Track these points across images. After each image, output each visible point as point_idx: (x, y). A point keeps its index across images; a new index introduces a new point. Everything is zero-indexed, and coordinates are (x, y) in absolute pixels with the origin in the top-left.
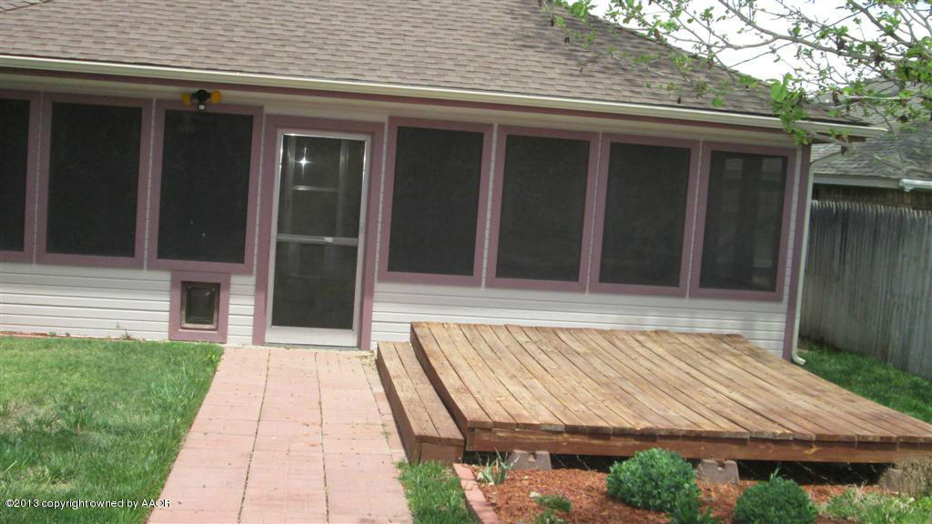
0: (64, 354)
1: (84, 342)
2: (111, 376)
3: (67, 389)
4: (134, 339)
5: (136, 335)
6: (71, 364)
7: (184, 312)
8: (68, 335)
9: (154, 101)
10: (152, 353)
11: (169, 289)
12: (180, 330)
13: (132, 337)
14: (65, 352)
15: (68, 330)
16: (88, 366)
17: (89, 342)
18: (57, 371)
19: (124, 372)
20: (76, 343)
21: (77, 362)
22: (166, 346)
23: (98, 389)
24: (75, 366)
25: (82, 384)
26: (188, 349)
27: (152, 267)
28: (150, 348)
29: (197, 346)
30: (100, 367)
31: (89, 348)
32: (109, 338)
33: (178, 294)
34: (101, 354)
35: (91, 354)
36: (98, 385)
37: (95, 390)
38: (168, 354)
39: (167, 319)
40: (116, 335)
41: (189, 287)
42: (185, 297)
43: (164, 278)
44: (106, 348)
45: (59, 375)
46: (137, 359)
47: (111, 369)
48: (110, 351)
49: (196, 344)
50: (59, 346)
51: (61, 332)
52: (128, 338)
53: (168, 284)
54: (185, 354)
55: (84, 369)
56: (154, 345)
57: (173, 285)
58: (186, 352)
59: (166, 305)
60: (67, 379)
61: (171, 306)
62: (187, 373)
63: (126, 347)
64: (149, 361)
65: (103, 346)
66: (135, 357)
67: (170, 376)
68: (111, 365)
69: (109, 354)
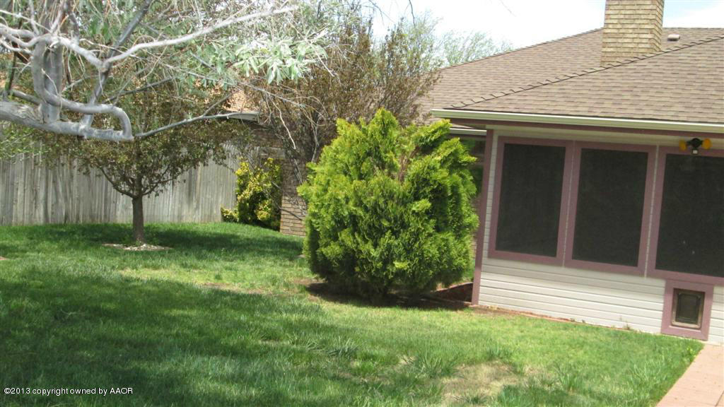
0: (576, 335)
1: (593, 328)
2: (607, 355)
3: (571, 362)
4: (632, 330)
5: (636, 327)
6: (578, 343)
7: (674, 313)
8: (583, 321)
9: (658, 147)
10: (643, 342)
11: (663, 292)
12: (671, 327)
13: (631, 328)
14: (578, 334)
15: (584, 318)
16: (591, 346)
17: (598, 328)
18: (568, 347)
19: (617, 354)
20: (587, 327)
21: (584, 342)
22: (656, 337)
23: (594, 364)
24: (582, 345)
25: (584, 359)
26: (673, 342)
27: (650, 275)
28: (643, 338)
29: (681, 340)
30: (600, 348)
31: (596, 332)
32: (614, 327)
33: (670, 298)
34: (603, 338)
35: (596, 338)
36: (595, 361)
37: (591, 364)
38: (655, 343)
39: (661, 317)
40: (619, 325)
41: (680, 294)
42: (676, 301)
43: (660, 285)
44: (609, 334)
45: (568, 350)
46: (630, 345)
47: (608, 351)
48: (611, 337)
49: (681, 338)
50: (574, 329)
51: (579, 319)
52: (628, 329)
53: (663, 290)
54: (669, 345)
55: (588, 348)
56: (647, 336)
57: (667, 290)
58: (671, 344)
59: (660, 306)
60: (574, 354)
61: (665, 307)
62: (666, 360)
63: (624, 335)
64: (639, 347)
65: (606, 332)
66: (629, 344)
67: (652, 361)
68: (609, 347)
69: (609, 339)
